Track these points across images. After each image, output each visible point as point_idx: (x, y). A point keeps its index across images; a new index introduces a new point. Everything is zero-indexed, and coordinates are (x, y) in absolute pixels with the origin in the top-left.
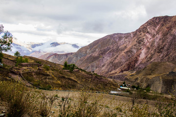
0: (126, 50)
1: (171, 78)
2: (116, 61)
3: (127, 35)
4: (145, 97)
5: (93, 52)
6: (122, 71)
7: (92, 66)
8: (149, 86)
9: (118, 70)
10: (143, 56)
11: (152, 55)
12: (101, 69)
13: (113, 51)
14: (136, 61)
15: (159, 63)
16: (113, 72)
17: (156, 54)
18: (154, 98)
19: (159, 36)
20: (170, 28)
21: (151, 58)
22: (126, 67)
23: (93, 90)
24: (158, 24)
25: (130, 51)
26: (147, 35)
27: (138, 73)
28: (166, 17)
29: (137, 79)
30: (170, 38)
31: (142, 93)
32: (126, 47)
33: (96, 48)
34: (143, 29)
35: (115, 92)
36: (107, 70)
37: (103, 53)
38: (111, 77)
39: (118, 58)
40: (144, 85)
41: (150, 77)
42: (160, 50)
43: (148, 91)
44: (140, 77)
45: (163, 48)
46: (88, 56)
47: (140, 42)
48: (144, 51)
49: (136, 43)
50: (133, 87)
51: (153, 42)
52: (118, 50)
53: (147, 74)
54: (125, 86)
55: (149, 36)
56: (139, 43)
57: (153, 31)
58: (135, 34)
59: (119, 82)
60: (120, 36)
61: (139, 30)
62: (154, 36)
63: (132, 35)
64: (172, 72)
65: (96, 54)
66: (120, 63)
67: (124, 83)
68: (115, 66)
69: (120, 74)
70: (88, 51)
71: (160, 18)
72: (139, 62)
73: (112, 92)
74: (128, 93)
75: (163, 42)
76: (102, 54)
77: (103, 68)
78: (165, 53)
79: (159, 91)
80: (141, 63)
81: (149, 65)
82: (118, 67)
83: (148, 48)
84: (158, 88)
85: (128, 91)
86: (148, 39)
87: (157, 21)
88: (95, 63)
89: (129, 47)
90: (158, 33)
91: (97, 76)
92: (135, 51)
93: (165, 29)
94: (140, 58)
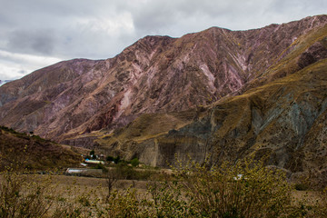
0: (96, 92)
1: (172, 141)
2: (78, 112)
3: (99, 64)
4: (131, 176)
5: (31, 93)
6: (88, 131)
7: (30, 122)
8: (136, 156)
9: (80, 129)
10: (126, 103)
11: (142, 102)
12: (49, 126)
13: (72, 91)
14: (114, 111)
15: (154, 115)
16: (72, 132)
17: (149, 101)
18: (145, 177)
19: (155, 69)
20: (172, 58)
21: (140, 107)
22: (96, 123)
23: (31, 168)
24: (153, 48)
25: (104, 93)
26: (135, 66)
27: (118, 133)
28: (167, 38)
29: (115, 144)
30: (170, 74)
31: (124, 169)
32: (96, 86)
33: (37, 86)
34: (128, 55)
35: (76, 171)
36: (59, 129)
37: (52, 95)
38: (68, 143)
39: (82, 106)
40: (128, 155)
41: (137, 140)
42: (155, 93)
43: (136, 164)
44: (121, 140)
45: (160, 90)
46: (21, 100)
47: (122, 77)
48: (128, 94)
49: (114, 79)
50: (110, 159)
51: (145, 78)
52: (82, 91)
53: (133, 136)
54: (94, 158)
55: (138, 69)
56: (121, 79)
57: (145, 60)
58: (114, 62)
59: (83, 150)
60: (85, 65)
61: (121, 57)
62: (145, 68)
63: (108, 65)
64: (174, 131)
65: (37, 98)
66: (85, 116)
67: (92, 153)
68: (75, 121)
69: (86, 136)
70: (21, 90)
71: (156, 39)
72: (120, 114)
73: (70, 171)
74: (100, 171)
75: (160, 80)
76: (50, 97)
77: (53, 125)
78: (163, 98)
79: (154, 164)
80: (123, 116)
81: (137, 119)
82: (81, 122)
83: (136, 89)
84: (152, 158)
85: (99, 166)
86: (136, 72)
87: (152, 43)
88: (35, 115)
89: (102, 85)
90: (152, 64)
91: (39, 141)
92: (112, 93)
93: (164, 57)
94: (121, 107)
